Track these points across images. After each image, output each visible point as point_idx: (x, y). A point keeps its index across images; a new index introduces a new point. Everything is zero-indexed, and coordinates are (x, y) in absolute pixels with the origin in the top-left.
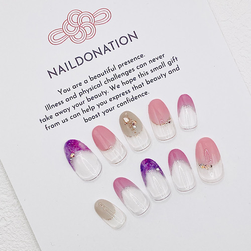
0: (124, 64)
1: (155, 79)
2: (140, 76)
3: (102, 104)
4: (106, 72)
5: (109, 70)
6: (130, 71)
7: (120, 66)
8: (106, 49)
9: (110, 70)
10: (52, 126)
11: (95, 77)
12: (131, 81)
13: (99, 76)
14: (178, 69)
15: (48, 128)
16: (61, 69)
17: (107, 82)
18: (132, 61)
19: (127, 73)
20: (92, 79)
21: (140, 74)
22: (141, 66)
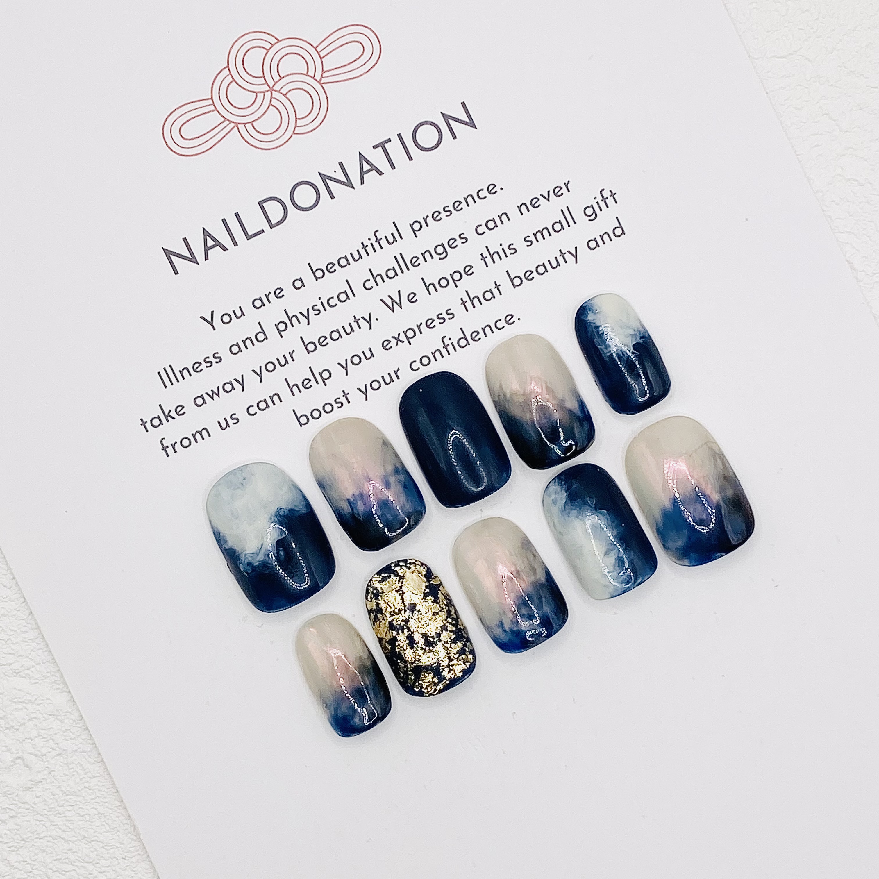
0: (430, 220)
1: (541, 270)
2: (489, 260)
3: (356, 360)
4: (369, 249)
5: (378, 241)
6: (452, 243)
7: (416, 226)
8: (366, 167)
9: (384, 242)
10: (186, 443)
11: (330, 269)
12: (457, 276)
13: (343, 262)
14: (618, 232)
15: (170, 450)
16: (210, 243)
17: (371, 283)
18: (457, 206)
19: (440, 250)
20: (319, 274)
21: (486, 254)
22: (491, 225)
